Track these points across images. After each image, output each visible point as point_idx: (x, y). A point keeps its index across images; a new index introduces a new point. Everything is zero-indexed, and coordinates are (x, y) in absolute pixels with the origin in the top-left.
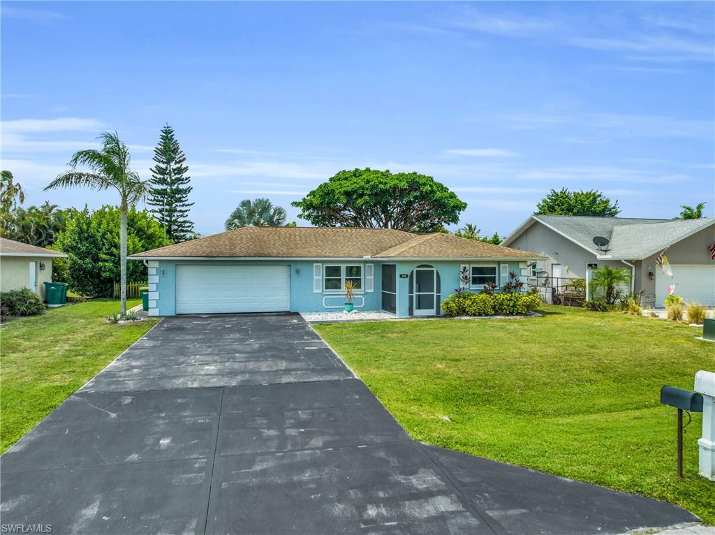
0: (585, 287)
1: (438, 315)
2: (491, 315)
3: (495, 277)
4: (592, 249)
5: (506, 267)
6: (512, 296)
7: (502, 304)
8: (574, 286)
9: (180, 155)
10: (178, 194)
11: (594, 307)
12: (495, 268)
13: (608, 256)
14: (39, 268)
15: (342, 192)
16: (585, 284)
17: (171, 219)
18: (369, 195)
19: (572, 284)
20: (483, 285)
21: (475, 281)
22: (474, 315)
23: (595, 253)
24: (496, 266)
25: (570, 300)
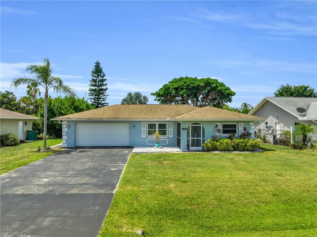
0: (290, 135)
1: (203, 150)
2: (232, 151)
3: (236, 130)
4: (296, 114)
5: (242, 124)
6: (244, 140)
7: (238, 145)
8: (284, 135)
9: (103, 74)
10: (101, 91)
11: (295, 147)
12: (236, 125)
13: (305, 118)
14: (24, 124)
15: (173, 88)
16: (290, 133)
17: (98, 102)
18: (186, 89)
19: (283, 133)
20: (228, 134)
21: (225, 132)
22: (222, 150)
23: (298, 117)
24: (237, 124)
25: (283, 142)
